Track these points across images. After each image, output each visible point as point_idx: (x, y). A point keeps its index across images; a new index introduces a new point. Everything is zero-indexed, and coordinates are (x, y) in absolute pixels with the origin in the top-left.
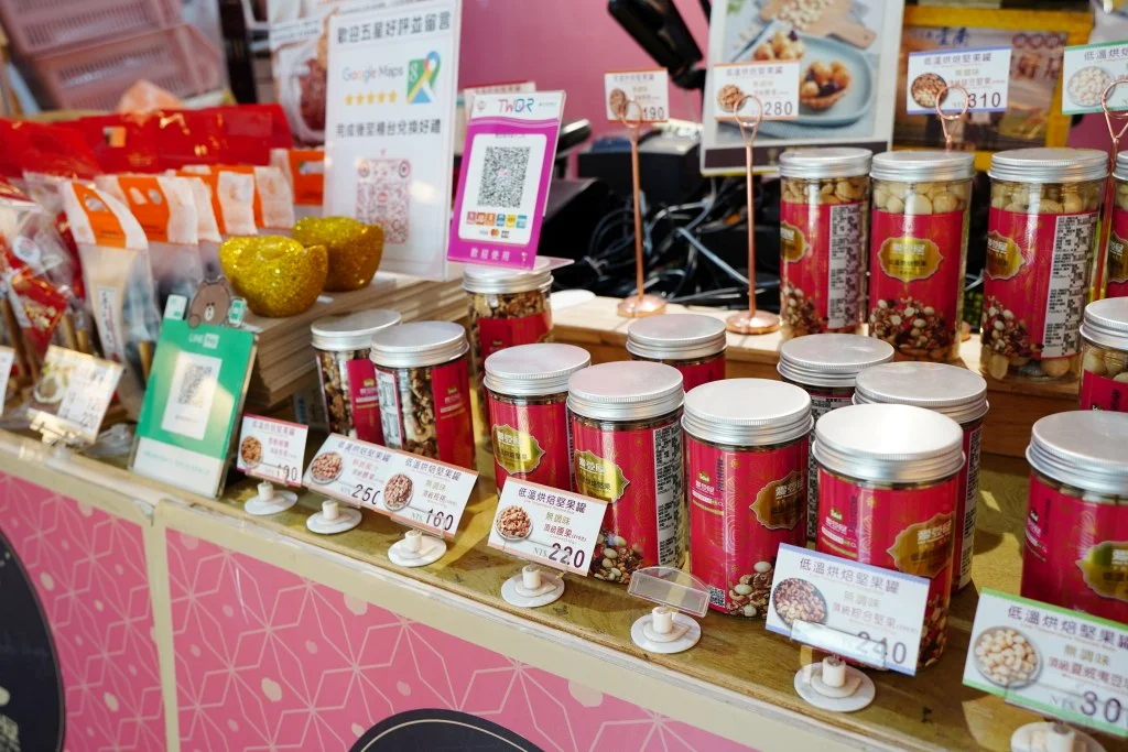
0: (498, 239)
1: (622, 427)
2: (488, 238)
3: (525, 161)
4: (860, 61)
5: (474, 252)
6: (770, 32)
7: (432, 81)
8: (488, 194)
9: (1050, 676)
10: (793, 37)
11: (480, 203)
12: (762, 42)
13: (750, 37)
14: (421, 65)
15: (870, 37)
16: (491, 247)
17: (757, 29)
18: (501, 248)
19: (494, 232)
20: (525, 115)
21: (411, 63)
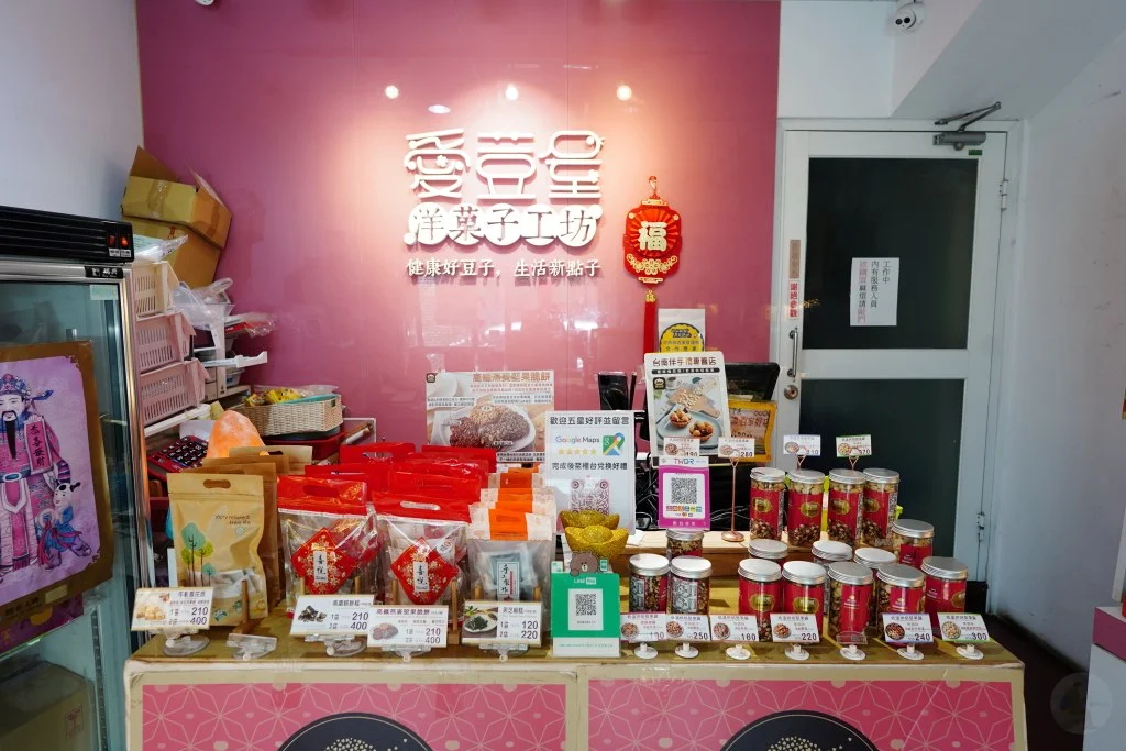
0: (687, 517)
1: (811, 586)
2: (681, 517)
3: (695, 484)
4: (715, 422)
5: (674, 523)
6: (675, 409)
7: (619, 445)
8: (676, 498)
9: (963, 632)
10: (685, 411)
11: (673, 502)
12: (672, 412)
13: (667, 410)
14: (612, 439)
15: (718, 413)
16: (684, 521)
17: (669, 407)
18: (690, 521)
19: (684, 514)
20: (690, 465)
21: (605, 437)
